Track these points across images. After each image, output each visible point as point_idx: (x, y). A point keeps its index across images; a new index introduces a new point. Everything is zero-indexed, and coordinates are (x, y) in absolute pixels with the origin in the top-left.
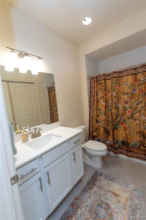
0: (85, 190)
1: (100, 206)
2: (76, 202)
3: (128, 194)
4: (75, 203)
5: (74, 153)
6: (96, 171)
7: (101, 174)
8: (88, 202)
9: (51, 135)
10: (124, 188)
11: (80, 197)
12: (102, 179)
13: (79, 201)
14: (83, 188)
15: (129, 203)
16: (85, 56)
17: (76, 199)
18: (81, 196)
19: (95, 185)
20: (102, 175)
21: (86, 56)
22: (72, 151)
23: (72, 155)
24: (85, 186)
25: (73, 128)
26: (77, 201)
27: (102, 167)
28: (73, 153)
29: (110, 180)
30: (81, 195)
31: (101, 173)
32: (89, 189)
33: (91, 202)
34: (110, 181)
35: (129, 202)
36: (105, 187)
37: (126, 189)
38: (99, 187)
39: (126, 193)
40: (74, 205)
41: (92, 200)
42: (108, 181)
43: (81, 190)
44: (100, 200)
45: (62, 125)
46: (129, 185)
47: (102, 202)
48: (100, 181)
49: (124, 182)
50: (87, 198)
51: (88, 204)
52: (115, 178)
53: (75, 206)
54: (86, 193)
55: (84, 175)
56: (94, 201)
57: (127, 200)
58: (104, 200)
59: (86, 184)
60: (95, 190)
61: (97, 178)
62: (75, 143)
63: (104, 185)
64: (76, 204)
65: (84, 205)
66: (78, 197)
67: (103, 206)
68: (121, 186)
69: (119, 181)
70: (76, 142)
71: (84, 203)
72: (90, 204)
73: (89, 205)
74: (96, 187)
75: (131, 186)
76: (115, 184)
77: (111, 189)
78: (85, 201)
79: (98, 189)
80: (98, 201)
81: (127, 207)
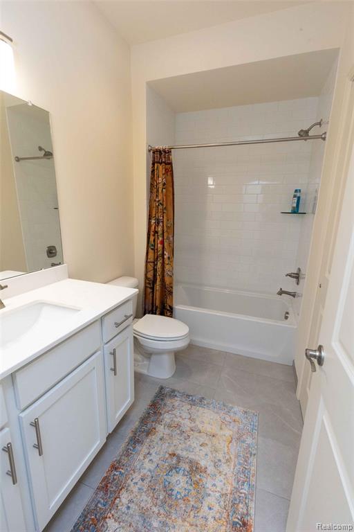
0: (135, 441)
1: (174, 468)
2: (115, 475)
3: (231, 428)
4: (111, 478)
5: (114, 354)
6: (162, 388)
7: (173, 393)
8: (145, 469)
9: (43, 304)
10: (223, 417)
11: (125, 460)
12: (176, 404)
13: (123, 471)
14: (130, 435)
15: (234, 448)
16: (145, 84)
17: (114, 468)
18: (128, 455)
19: (160, 422)
20: (176, 396)
21: (148, 84)
22: (108, 348)
23: (109, 359)
24: (137, 429)
25: (105, 283)
26: (117, 473)
27: (173, 376)
28: (111, 353)
29: (193, 403)
30: (127, 453)
31: (173, 391)
32: (147, 435)
33: (152, 467)
34: (193, 407)
35: (235, 444)
36: (183, 422)
37: (228, 419)
38: (169, 426)
39: (228, 426)
40: (109, 485)
41: (154, 460)
42: (190, 407)
43: (127, 440)
44: (174, 455)
45: (73, 275)
46: (232, 408)
47: (179, 458)
48: (172, 410)
49: (222, 403)
50: (142, 458)
51: (145, 471)
52: (203, 398)
53: (110, 488)
54: (138, 447)
55: (134, 403)
56: (160, 462)
57: (231, 442)
58: (184, 454)
59: (137, 423)
60: (162, 435)
61: (165, 404)
62: (117, 325)
63: (181, 417)
64: (114, 479)
65: (137, 476)
66: (119, 462)
67: (183, 469)
68: (217, 413)
69: (212, 403)
70: (119, 322)
71: (134, 472)
72: (150, 471)
73: (149, 473)
74: (162, 427)
75: (236, 409)
76: (206, 411)
77: (197, 423)
78: (138, 467)
79: (167, 431)
80: (169, 460)
81: (231, 456)
